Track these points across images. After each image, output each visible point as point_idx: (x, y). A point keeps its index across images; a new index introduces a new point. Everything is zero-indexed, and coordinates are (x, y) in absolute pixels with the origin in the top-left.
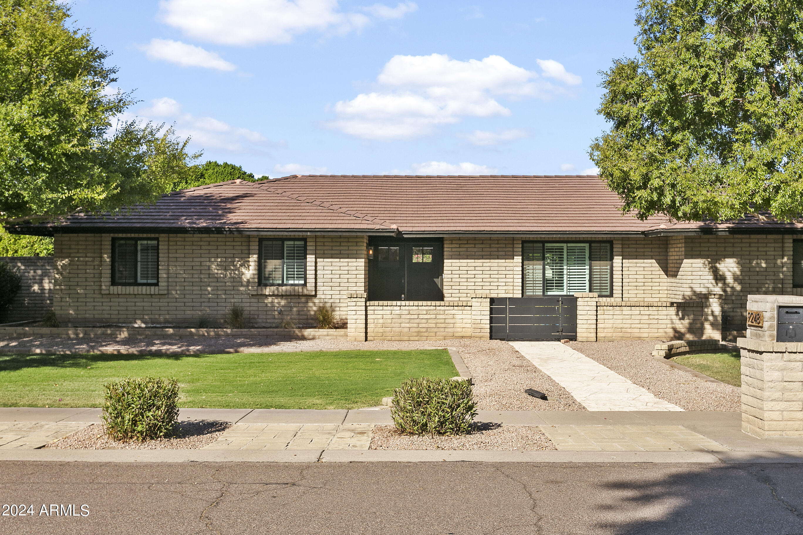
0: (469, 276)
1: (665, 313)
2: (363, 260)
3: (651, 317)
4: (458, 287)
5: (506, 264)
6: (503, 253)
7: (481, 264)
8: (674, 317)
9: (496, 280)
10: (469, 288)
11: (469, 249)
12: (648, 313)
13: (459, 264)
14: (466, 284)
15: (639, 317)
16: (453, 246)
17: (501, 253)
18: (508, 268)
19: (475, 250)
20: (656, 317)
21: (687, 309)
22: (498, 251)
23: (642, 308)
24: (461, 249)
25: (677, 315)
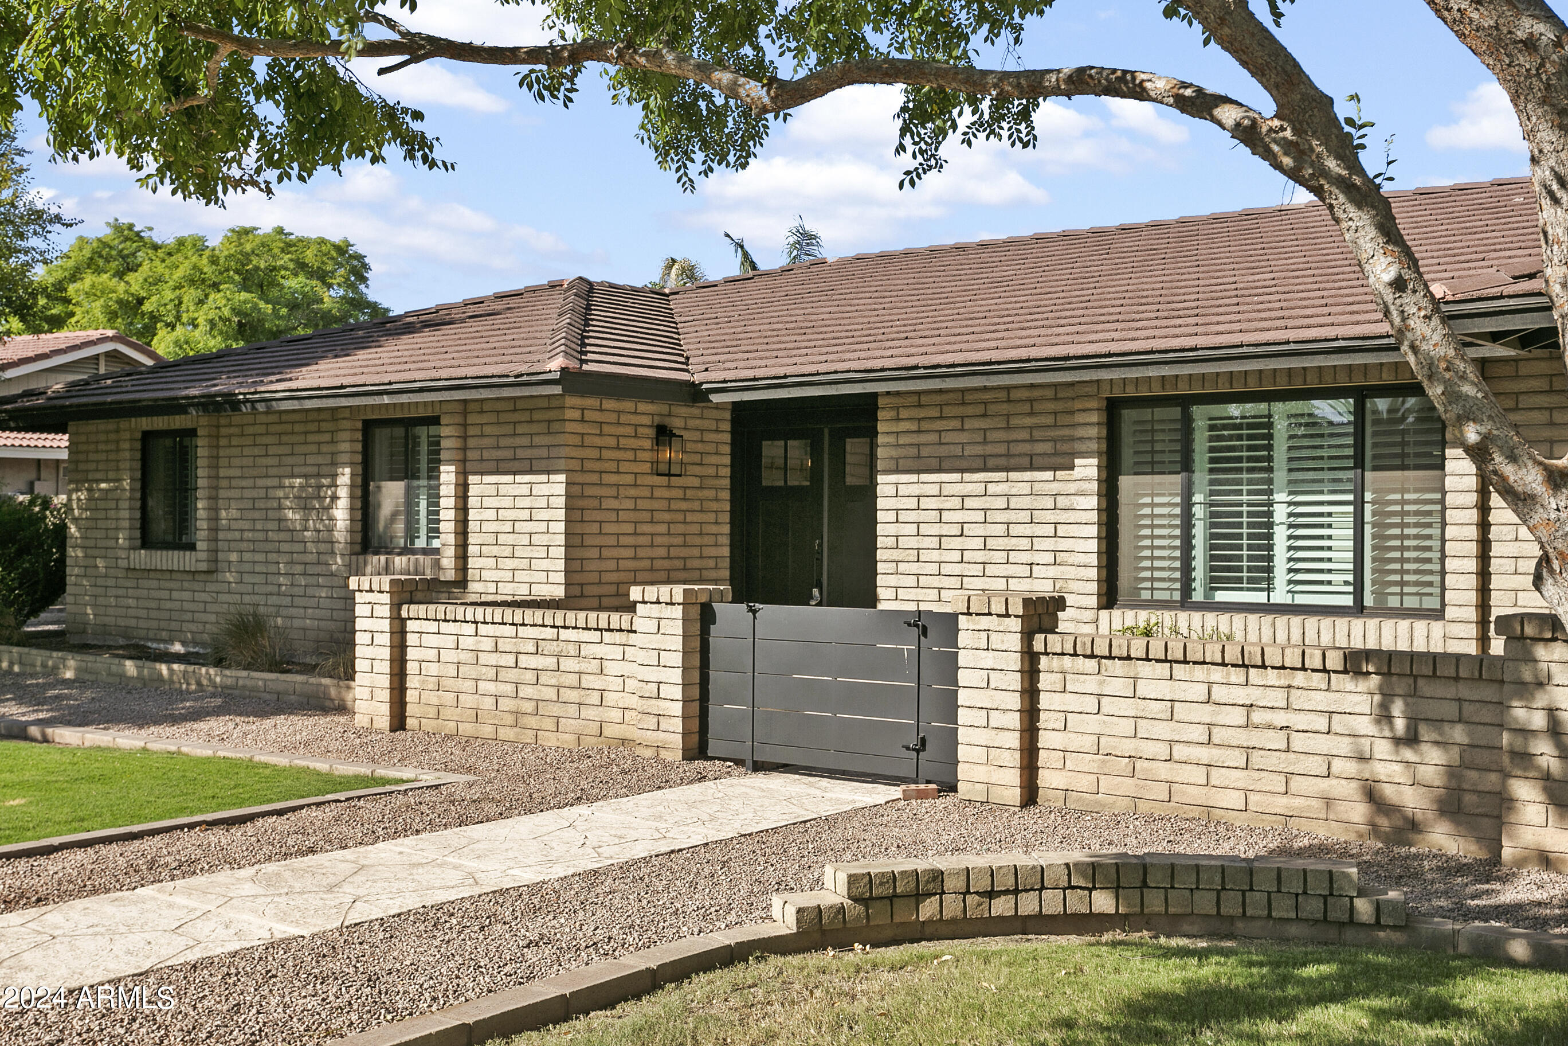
0: (945, 529)
1: (1321, 700)
2: (562, 477)
3: (1257, 717)
4: (914, 568)
5: (1055, 487)
6: (1047, 447)
7: (979, 488)
8: (1365, 725)
9: (1025, 543)
10: (946, 569)
11: (947, 438)
12: (1242, 695)
13: (915, 490)
14: (935, 555)
15: (1205, 713)
16: (904, 426)
17: (1040, 448)
18: (1062, 502)
19: (964, 437)
20: (1280, 718)
21: (1426, 688)
22: (1032, 440)
23: (1217, 674)
24: (923, 438)
25: (1384, 716)
